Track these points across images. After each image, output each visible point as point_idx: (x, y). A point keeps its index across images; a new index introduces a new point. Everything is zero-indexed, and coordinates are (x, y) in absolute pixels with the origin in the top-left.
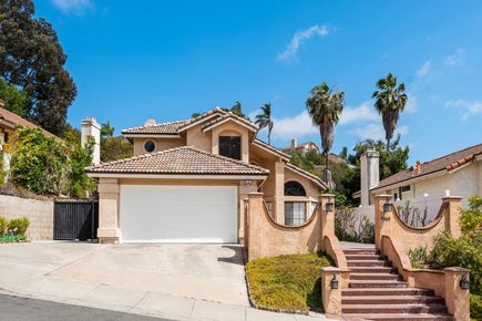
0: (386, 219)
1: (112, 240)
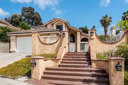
0: (92, 39)
1: (14, 52)
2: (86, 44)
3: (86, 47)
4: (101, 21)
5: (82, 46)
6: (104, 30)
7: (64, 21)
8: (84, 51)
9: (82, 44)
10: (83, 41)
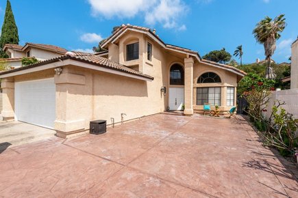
2: (211, 91)
3: (211, 96)
4: (256, 31)
5: (201, 95)
6: (264, 52)
7: (140, 29)
8: (207, 107)
9: (202, 88)
10: (204, 82)
